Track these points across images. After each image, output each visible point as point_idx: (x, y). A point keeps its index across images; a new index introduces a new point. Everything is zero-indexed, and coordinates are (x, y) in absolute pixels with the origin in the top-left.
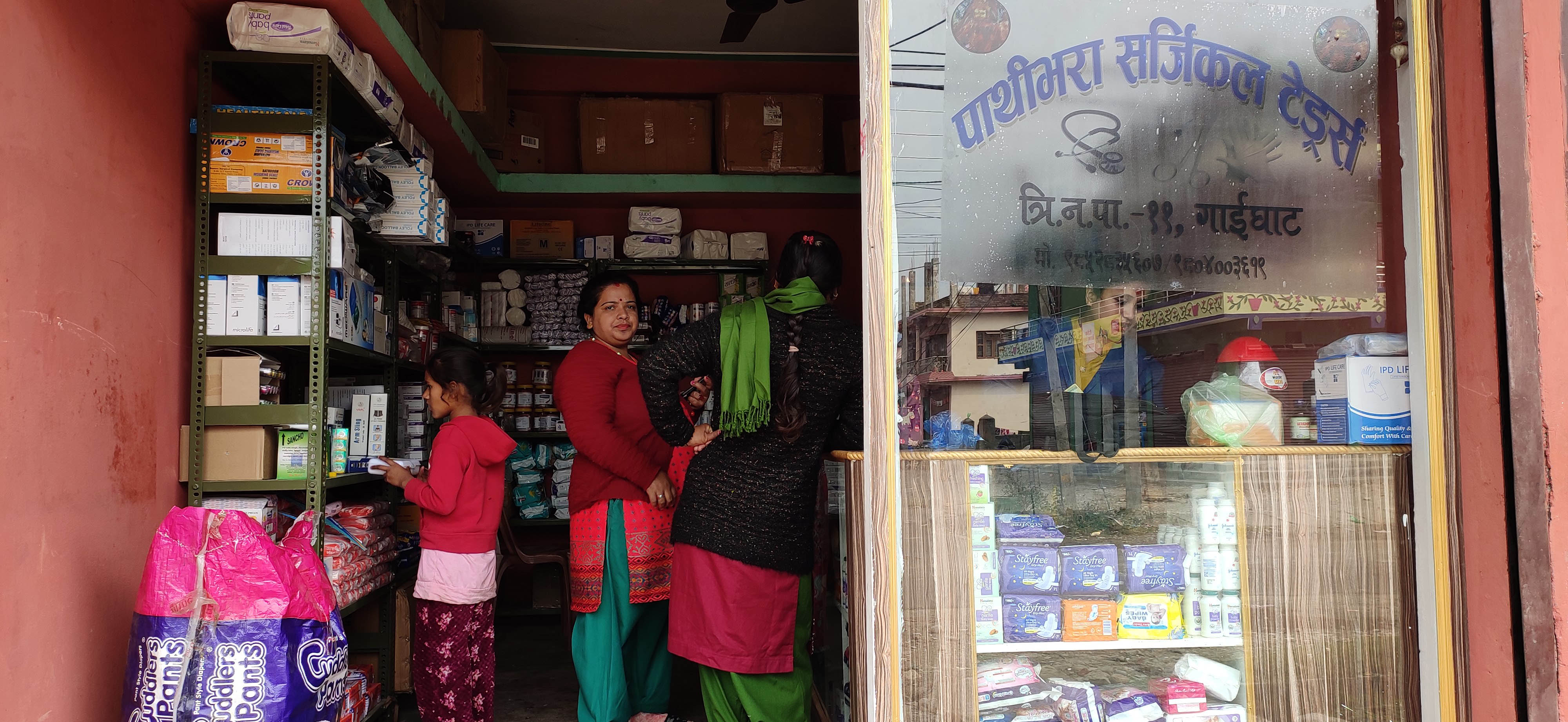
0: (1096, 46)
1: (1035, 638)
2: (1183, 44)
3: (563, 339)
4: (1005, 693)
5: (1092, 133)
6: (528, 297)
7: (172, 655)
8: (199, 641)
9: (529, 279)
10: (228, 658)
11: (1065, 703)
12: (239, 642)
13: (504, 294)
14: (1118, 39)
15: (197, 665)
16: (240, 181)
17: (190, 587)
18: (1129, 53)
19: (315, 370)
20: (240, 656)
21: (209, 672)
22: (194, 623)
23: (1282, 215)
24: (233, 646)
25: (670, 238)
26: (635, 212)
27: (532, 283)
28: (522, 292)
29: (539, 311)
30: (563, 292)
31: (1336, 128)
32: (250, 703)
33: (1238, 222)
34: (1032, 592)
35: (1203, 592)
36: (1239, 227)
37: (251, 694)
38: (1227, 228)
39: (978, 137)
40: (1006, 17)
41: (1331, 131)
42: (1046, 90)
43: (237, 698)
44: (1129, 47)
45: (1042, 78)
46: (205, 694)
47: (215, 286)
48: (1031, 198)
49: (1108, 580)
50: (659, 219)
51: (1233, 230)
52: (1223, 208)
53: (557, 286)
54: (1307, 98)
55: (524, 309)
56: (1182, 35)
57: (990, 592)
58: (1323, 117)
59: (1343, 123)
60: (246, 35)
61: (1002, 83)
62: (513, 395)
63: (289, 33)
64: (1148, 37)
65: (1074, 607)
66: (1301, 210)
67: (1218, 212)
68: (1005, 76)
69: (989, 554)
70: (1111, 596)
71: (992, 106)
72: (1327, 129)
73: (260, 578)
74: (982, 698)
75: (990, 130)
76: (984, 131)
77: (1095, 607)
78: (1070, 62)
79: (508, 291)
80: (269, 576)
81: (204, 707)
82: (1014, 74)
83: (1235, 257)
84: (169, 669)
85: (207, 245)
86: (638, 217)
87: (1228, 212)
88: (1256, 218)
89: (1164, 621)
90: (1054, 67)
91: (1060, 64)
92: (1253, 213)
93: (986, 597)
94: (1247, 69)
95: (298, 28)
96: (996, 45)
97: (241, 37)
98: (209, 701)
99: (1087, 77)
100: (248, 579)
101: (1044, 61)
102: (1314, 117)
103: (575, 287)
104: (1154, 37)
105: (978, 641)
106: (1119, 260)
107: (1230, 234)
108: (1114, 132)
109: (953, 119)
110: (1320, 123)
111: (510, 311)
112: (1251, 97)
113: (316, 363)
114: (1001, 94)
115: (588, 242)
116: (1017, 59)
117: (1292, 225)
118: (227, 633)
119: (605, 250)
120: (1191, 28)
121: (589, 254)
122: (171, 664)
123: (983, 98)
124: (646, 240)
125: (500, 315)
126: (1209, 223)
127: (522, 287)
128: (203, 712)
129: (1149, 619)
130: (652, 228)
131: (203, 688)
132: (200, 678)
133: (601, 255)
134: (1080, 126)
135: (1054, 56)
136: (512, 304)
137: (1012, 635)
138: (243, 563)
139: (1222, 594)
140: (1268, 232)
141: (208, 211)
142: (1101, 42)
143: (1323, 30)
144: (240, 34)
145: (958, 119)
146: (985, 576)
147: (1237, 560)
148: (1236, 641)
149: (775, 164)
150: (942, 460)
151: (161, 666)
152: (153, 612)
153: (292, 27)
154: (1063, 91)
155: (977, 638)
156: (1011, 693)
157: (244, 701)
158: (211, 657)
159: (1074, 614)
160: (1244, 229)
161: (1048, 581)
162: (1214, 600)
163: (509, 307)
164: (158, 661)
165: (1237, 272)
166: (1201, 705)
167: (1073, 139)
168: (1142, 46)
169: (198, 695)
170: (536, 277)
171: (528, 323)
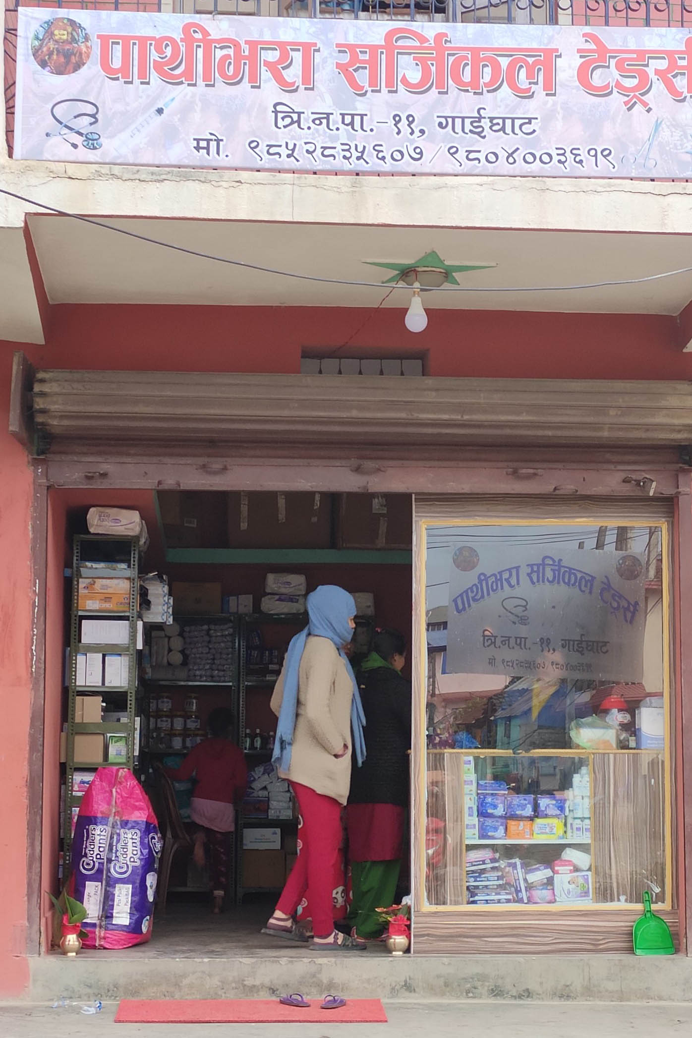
0: (517, 568)
1: (493, 838)
2: (557, 568)
3: (212, 677)
4: (478, 863)
5: (515, 607)
6: (185, 643)
7: (102, 834)
8: (113, 827)
9: (187, 629)
10: (126, 836)
11: (507, 869)
12: (129, 829)
13: (166, 640)
14: (528, 565)
15: (113, 837)
16: (93, 603)
17: (109, 803)
18: (532, 571)
19: (131, 704)
20: (130, 836)
21: (118, 841)
22: (111, 819)
23: (600, 644)
24: (127, 831)
25: (297, 598)
26: (271, 578)
27: (189, 632)
28: (180, 639)
29: (195, 654)
30: (213, 639)
31: (626, 605)
32: (135, 856)
33: (579, 647)
34: (491, 816)
35: (575, 818)
36: (580, 649)
37: (135, 852)
38: (575, 650)
39: (464, 608)
40: (477, 555)
41: (623, 607)
42: (495, 588)
43: (130, 854)
44: (532, 569)
45: (493, 582)
46: (117, 851)
47: (80, 659)
48: (487, 636)
49: (529, 811)
50: (289, 583)
51: (577, 651)
52: (574, 641)
53: (208, 634)
54: (613, 592)
55: (182, 652)
56: (557, 564)
57: (472, 816)
58: (619, 601)
59: (629, 603)
60: (97, 525)
61: (475, 585)
62: (169, 720)
63: (119, 524)
64: (540, 564)
65: (512, 824)
66: (608, 642)
67: (571, 643)
68: (476, 581)
69: (473, 799)
70: (531, 819)
71: (470, 595)
72: (621, 606)
73: (137, 801)
74: (468, 865)
75: (469, 606)
76: (466, 606)
77: (522, 823)
78: (506, 575)
79: (169, 638)
80: (140, 801)
81: (117, 856)
82: (480, 581)
83: (578, 663)
84: (101, 839)
85: (77, 637)
86: (272, 582)
87: (576, 643)
88: (588, 646)
89: (555, 830)
90: (498, 577)
91: (501, 576)
92: (587, 644)
93: (470, 818)
94: (585, 579)
95: (124, 522)
96: (473, 568)
97: (94, 526)
98: (118, 854)
99: (513, 581)
100: (132, 801)
101: (494, 575)
102: (615, 600)
103: (222, 636)
104: (544, 564)
105: (467, 838)
106: (526, 663)
107: (577, 653)
108: (525, 606)
109: (453, 601)
110: (618, 603)
111: (170, 653)
112: (588, 591)
113: (131, 700)
114: (475, 590)
115: (233, 600)
116: (482, 574)
117: (604, 649)
118: (125, 824)
119: (245, 606)
120: (560, 560)
121: (233, 609)
122: (102, 837)
123: (466, 592)
124: (279, 600)
125: (163, 657)
126: (567, 647)
127: (181, 634)
128: (116, 858)
129: (547, 830)
130: (283, 590)
131: (116, 848)
132: (114, 844)
133: (242, 610)
134: (509, 605)
135: (499, 573)
136: (172, 648)
137: (482, 836)
138: (131, 793)
139: (582, 819)
140: (594, 652)
141: (78, 620)
142: (519, 567)
143: (621, 562)
144: (93, 525)
145: (455, 601)
146: (470, 808)
147: (590, 803)
148: (589, 841)
149: (381, 542)
150: (451, 753)
151: (98, 838)
152: (92, 814)
153: (120, 521)
154: (502, 588)
155: (466, 837)
156: (481, 862)
157: (133, 856)
158: (119, 835)
159: (512, 827)
160: (583, 651)
161: (500, 811)
162: (579, 821)
163: (170, 650)
164: (96, 836)
165: (579, 670)
166: (571, 870)
167: (507, 610)
168: (538, 568)
169: (114, 851)
170: (193, 628)
171: (185, 663)
